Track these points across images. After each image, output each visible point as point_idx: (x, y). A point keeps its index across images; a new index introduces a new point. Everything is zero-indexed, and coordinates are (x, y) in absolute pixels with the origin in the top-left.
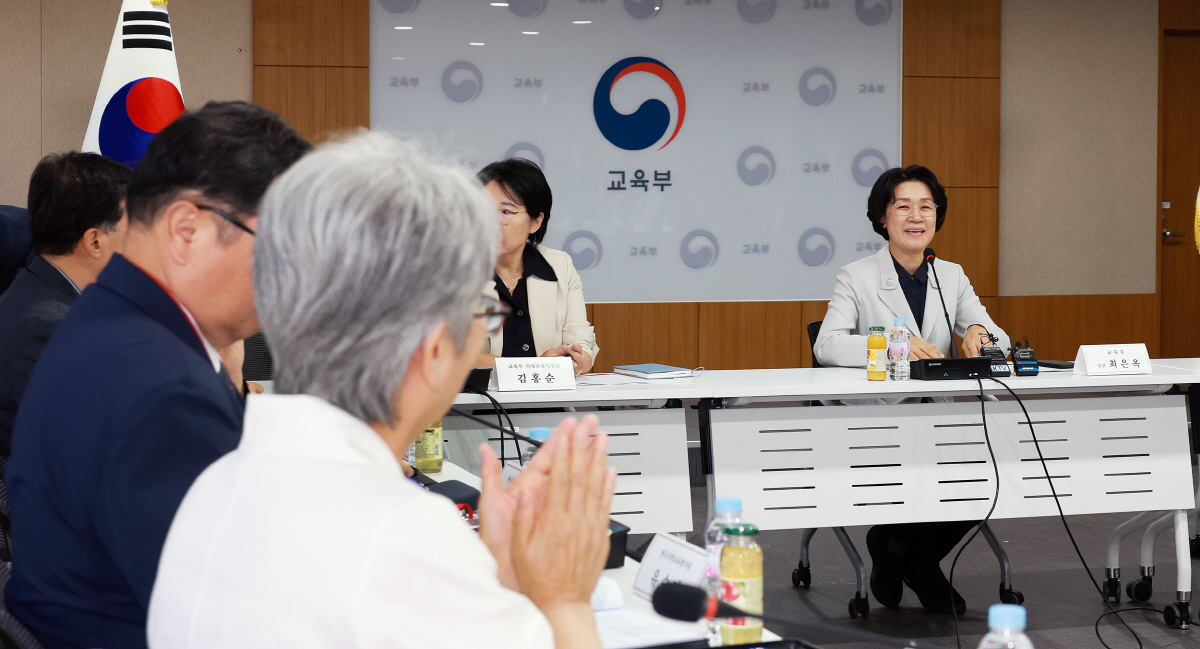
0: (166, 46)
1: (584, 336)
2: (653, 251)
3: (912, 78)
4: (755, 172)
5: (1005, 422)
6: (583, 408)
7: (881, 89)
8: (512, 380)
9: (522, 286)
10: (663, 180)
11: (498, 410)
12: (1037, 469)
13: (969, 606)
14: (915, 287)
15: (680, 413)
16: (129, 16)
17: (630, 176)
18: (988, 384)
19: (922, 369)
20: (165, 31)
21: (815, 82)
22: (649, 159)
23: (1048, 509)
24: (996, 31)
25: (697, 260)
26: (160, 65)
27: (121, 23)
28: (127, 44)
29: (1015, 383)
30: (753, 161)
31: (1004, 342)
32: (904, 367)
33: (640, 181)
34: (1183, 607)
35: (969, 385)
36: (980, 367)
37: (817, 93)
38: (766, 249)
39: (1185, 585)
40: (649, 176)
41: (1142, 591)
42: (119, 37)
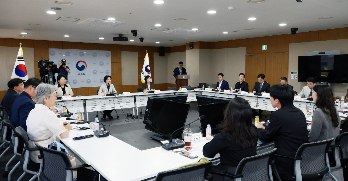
0: (23, 61)
1: (72, 93)
2: (83, 82)
3: (112, 63)
4: (95, 73)
5: (116, 100)
6: (72, 100)
7: (108, 64)
8: (64, 98)
9: (64, 88)
10: (84, 74)
11: (62, 101)
12: (119, 104)
13: (114, 118)
14: (108, 87)
15: (82, 100)
16: (18, 57)
17: (81, 74)
18: (114, 96)
19: (107, 95)
20: (23, 59)
21: (101, 63)
22: (83, 72)
23: (120, 108)
24: (121, 58)
25: (88, 83)
26: (23, 63)
27: (17, 58)
28: (18, 60)
29: (117, 96)
30: (94, 72)
31: (116, 92)
32: (106, 95)
33: (82, 74)
34: (134, 117)
35: (112, 96)
36: (113, 95)
37: (102, 64)
38: (96, 81)
39: (134, 115)
40: (83, 74)
41: (131, 115)
42: (17, 59)
